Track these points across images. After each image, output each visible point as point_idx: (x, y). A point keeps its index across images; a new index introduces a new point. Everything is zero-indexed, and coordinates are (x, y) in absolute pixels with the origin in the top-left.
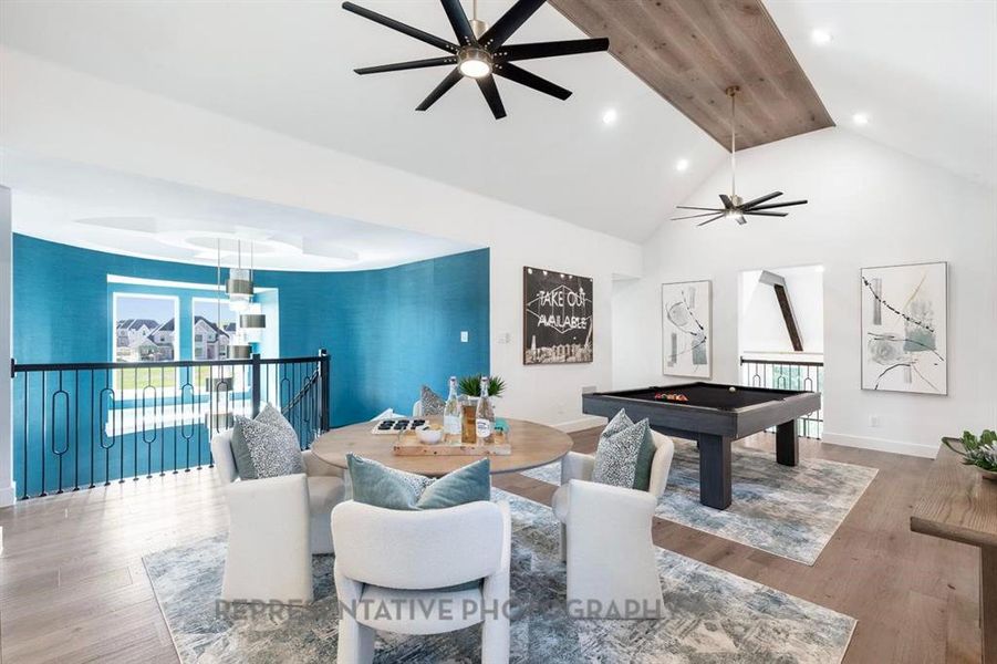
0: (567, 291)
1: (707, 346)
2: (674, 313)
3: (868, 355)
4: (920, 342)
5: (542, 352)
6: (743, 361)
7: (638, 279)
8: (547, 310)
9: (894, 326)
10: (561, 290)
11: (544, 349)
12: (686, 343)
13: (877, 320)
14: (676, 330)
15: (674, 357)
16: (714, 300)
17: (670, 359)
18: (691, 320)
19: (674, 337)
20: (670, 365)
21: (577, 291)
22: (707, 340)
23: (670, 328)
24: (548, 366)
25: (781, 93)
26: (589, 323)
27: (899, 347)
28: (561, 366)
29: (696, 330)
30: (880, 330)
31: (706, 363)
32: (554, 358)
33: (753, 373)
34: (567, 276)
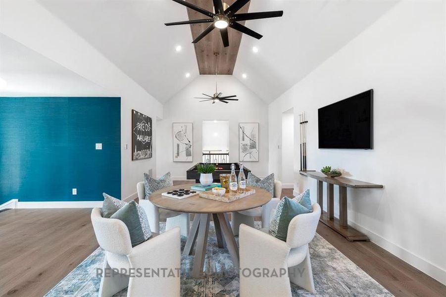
0: (145, 124)
1: (191, 149)
2: (178, 135)
3: (241, 150)
4: (253, 146)
5: (138, 154)
6: (204, 154)
7: (161, 120)
8: (140, 133)
9: (247, 141)
10: (143, 123)
11: (139, 152)
12: (183, 148)
13: (243, 140)
14: (179, 142)
15: (178, 154)
16: (194, 130)
17: (176, 155)
18: (185, 138)
19: (178, 146)
20: (176, 157)
21: (148, 124)
22: (192, 147)
23: (176, 141)
24: (140, 161)
25: (227, 60)
26: (151, 138)
27: (248, 147)
28: (143, 160)
29: (188, 142)
30: (244, 143)
31: (191, 155)
32: (142, 157)
33: (214, 158)
34: (145, 116)
